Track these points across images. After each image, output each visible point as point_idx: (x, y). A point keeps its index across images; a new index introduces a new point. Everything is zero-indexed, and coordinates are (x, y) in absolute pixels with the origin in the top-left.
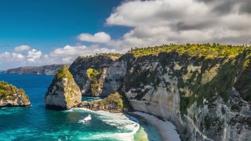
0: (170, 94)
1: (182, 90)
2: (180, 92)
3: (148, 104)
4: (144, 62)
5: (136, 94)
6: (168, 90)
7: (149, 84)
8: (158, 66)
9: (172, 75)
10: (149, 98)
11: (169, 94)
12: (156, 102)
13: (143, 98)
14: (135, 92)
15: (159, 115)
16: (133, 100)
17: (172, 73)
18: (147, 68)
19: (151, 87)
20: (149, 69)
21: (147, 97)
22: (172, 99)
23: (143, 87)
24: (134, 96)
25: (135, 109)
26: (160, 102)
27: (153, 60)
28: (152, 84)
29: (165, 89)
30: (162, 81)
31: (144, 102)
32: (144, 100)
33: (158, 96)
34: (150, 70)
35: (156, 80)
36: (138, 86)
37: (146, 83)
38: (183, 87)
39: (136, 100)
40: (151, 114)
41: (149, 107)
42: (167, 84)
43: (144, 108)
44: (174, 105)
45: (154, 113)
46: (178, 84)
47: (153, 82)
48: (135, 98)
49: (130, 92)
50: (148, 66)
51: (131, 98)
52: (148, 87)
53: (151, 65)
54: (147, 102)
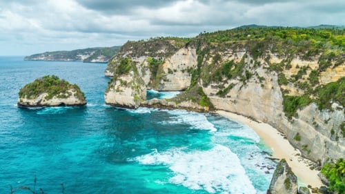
0: (267, 91)
1: (284, 87)
2: (282, 90)
3: (235, 102)
4: (226, 52)
5: (218, 90)
6: (262, 86)
7: (235, 78)
8: (246, 56)
9: (268, 69)
10: (236, 95)
11: (264, 91)
12: (246, 100)
13: (228, 95)
14: (216, 87)
15: (250, 115)
16: (213, 97)
17: (268, 66)
18: (230, 59)
19: (238, 81)
20: (233, 61)
21: (232, 93)
22: (270, 97)
23: (226, 82)
24: (215, 93)
25: (217, 107)
26: (251, 100)
27: (238, 50)
28: (238, 78)
29: (260, 85)
30: (255, 76)
31: (229, 99)
32: (230, 97)
33: (248, 93)
34: (235, 62)
35: (244, 74)
36: (220, 80)
37: (230, 77)
38: (286, 84)
39: (217, 97)
40: (239, 114)
41: (235, 105)
42: (261, 79)
43: (228, 107)
44: (273, 104)
45: (244, 113)
46: (279, 81)
47: (240, 75)
48: (217, 94)
49: (209, 87)
50: (231, 56)
51: (212, 95)
52: (233, 81)
53: (236, 55)
54: (233, 100)
